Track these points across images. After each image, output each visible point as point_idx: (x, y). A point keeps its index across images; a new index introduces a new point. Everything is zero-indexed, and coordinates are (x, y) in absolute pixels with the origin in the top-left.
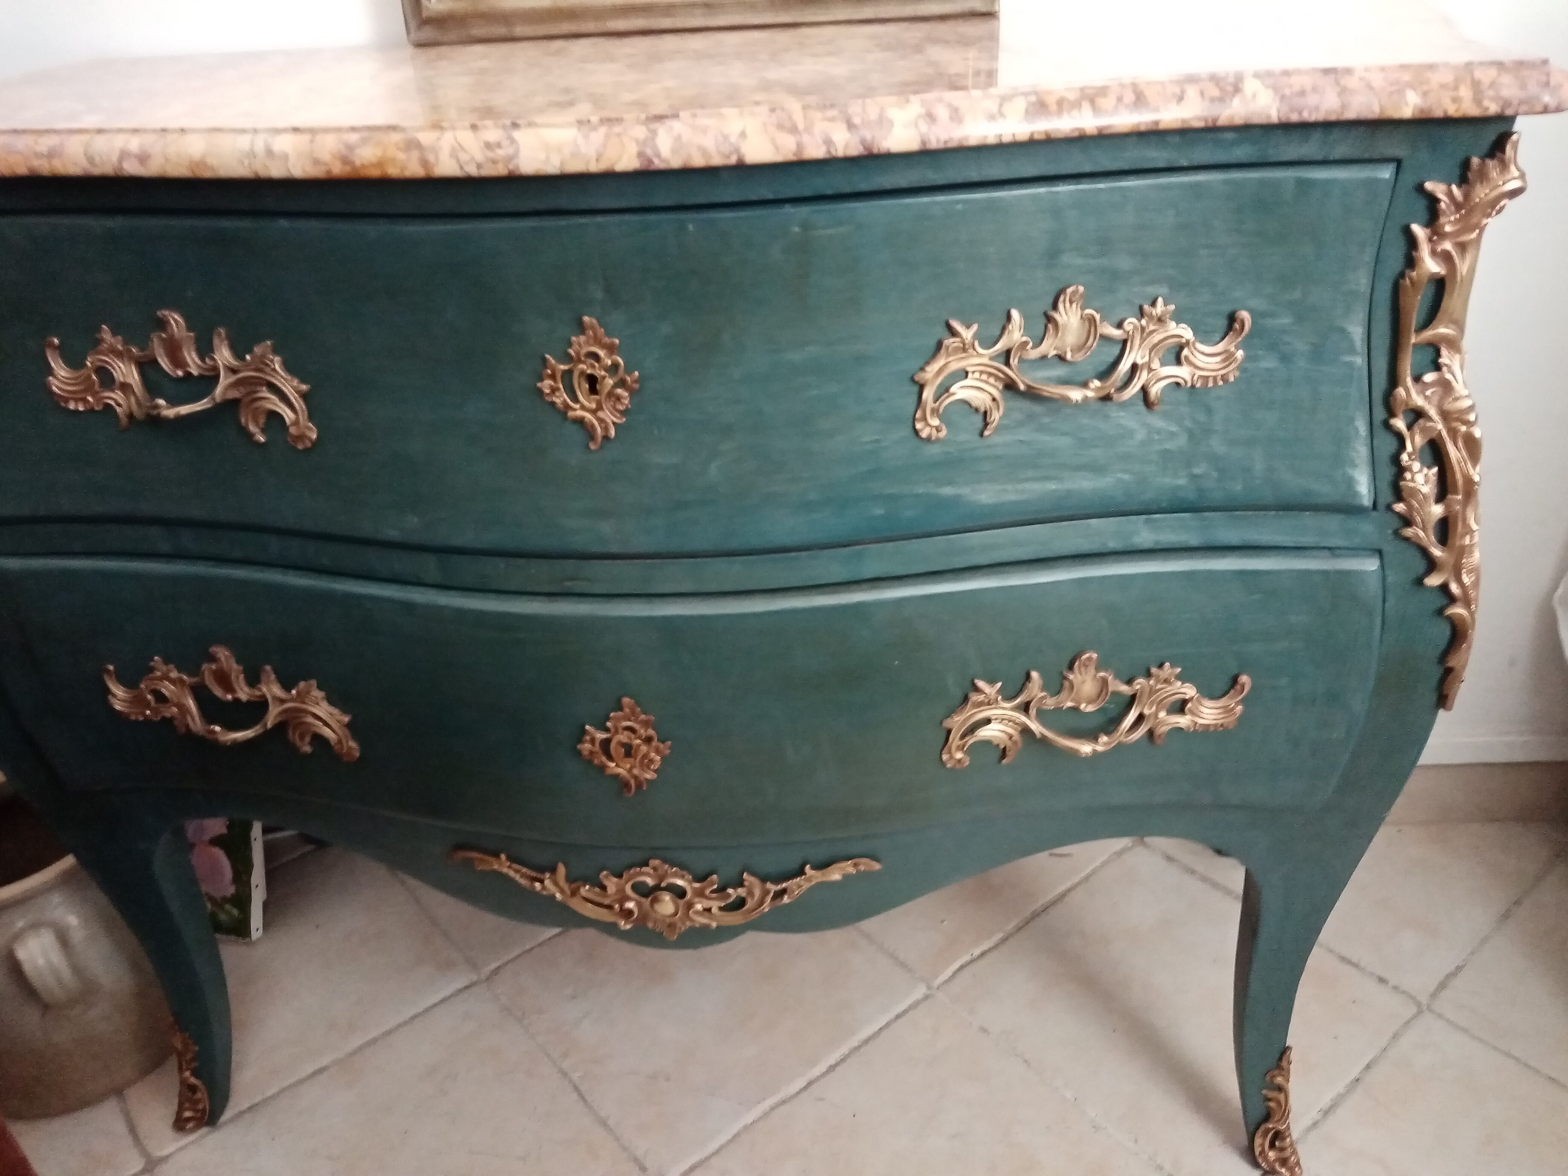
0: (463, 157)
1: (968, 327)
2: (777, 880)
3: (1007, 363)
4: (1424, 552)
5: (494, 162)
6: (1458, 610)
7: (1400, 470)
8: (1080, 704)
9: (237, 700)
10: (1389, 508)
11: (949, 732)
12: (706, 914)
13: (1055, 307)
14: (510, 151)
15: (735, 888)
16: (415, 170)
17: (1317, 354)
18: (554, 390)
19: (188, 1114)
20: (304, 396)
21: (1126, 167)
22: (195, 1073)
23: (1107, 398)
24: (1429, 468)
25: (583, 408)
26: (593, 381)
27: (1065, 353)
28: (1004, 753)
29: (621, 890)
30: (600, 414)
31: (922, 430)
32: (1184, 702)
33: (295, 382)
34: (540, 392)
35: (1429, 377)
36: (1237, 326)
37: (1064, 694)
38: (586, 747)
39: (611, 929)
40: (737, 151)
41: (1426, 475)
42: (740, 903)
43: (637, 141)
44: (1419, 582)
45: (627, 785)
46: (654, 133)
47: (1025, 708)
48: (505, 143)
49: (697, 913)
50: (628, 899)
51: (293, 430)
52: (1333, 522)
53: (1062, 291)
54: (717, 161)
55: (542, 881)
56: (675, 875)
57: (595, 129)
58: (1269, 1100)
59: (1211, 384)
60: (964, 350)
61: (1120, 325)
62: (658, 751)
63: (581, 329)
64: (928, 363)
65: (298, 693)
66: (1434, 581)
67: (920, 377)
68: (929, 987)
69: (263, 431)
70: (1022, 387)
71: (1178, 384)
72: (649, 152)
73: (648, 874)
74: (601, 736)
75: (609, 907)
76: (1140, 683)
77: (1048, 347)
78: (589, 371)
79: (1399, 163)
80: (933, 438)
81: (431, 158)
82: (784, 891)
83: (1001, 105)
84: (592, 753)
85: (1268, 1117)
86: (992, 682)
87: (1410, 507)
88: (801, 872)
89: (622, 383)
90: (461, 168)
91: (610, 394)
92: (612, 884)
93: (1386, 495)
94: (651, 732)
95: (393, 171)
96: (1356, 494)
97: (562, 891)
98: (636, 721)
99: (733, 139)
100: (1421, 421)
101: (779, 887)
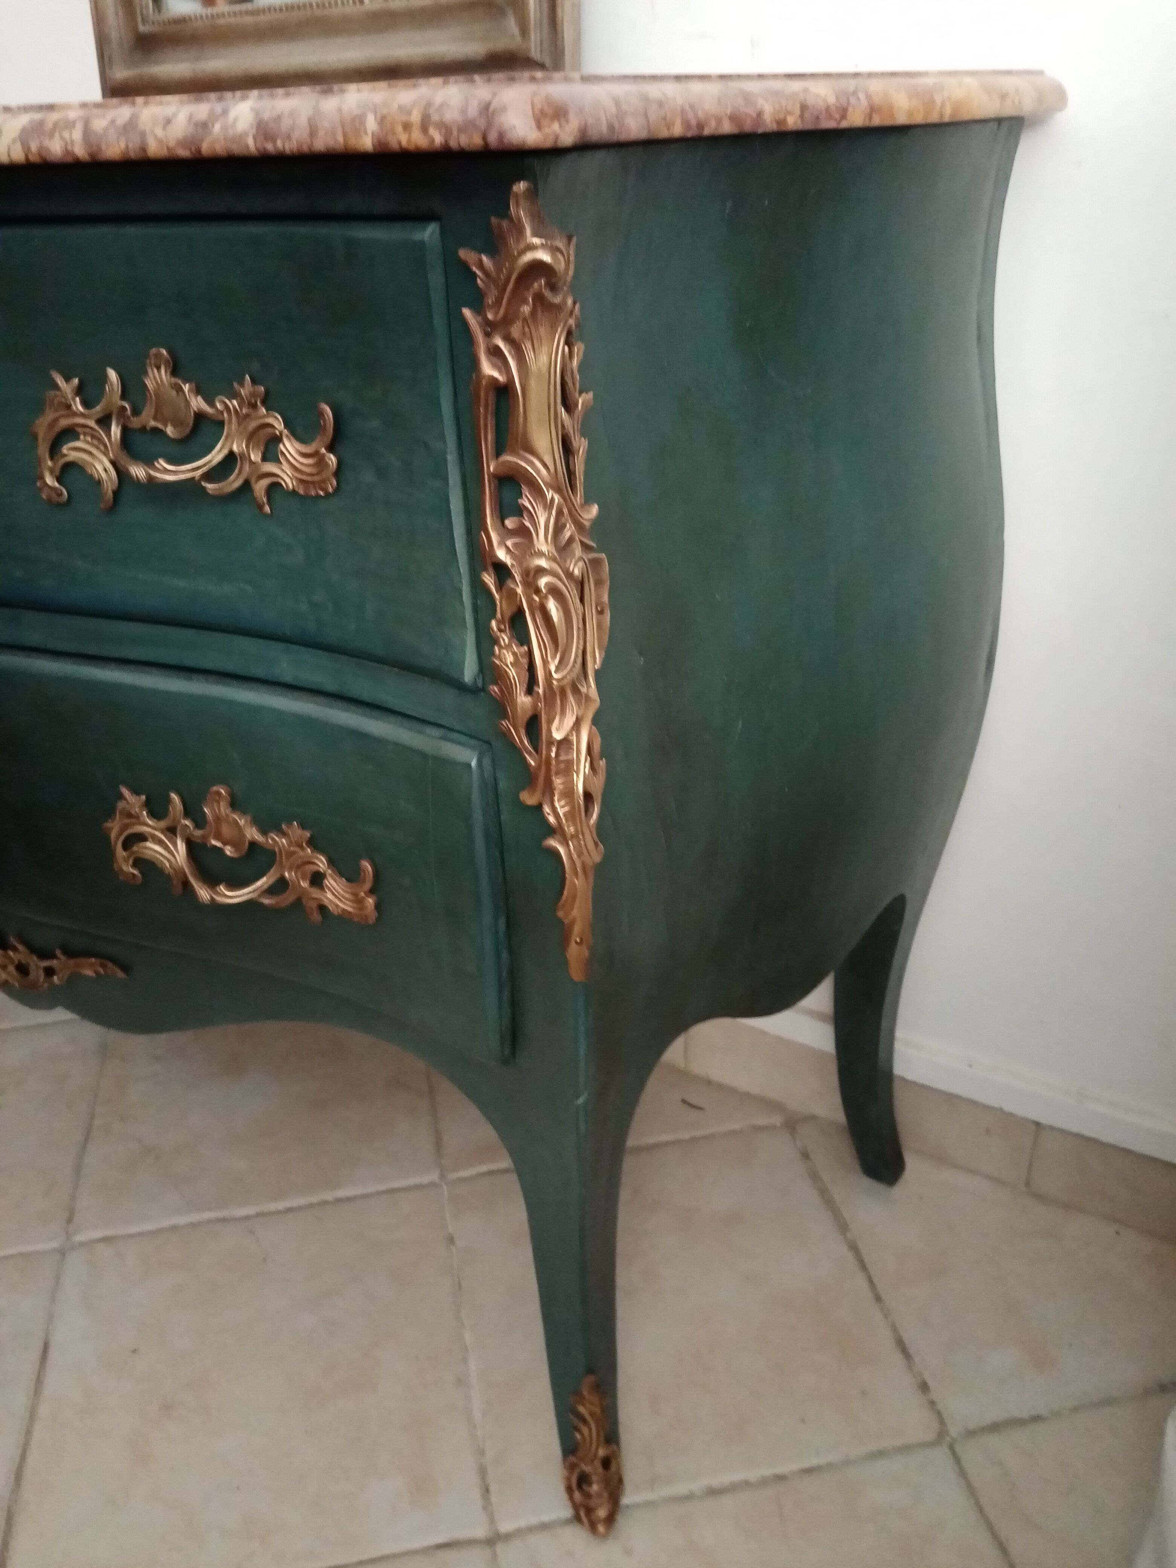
1: (67, 379)
2: (41, 956)
4: (519, 757)
6: (555, 844)
7: (490, 641)
8: (224, 846)
10: (488, 689)
11: (109, 837)
13: (143, 370)
24: (517, 645)
27: (166, 427)
28: (170, 880)
31: (42, 490)
32: (320, 876)
35: (510, 523)
36: (322, 422)
37: (208, 829)
41: (514, 654)
42: (25, 969)
44: (516, 795)
47: (173, 833)
52: (446, 697)
58: (575, 1428)
59: (313, 493)
60: (67, 406)
61: (211, 402)
64: (36, 416)
66: (529, 798)
67: (32, 429)
68: (442, 1176)
71: (280, 486)
76: (274, 837)
77: (147, 418)
79: (440, 222)
80: (54, 501)
82: (51, 970)
85: (576, 1448)
86: (136, 792)
87: (502, 692)
88: (54, 954)
100: (507, 582)
101: (45, 964)
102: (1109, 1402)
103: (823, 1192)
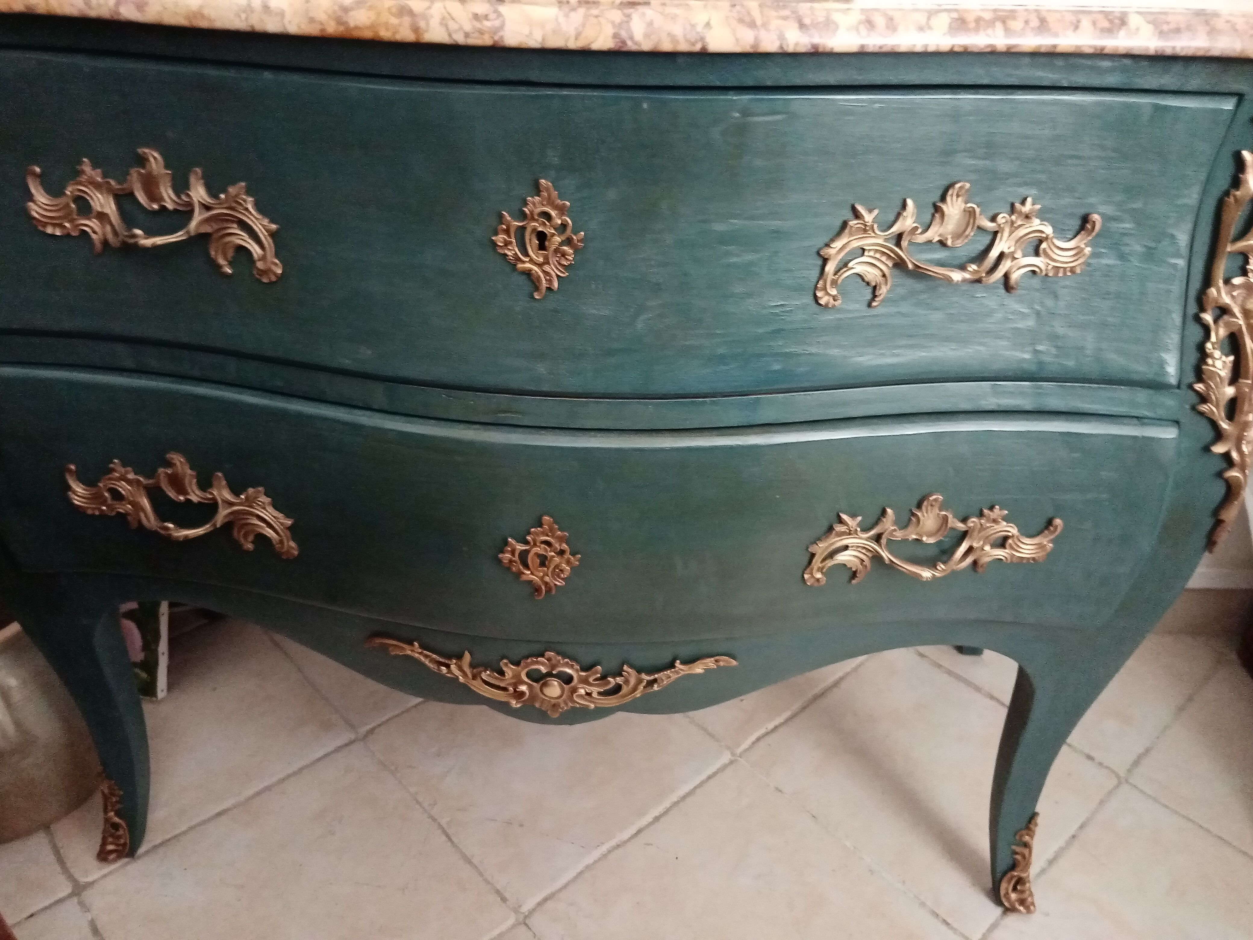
0: (453, 26)
1: (870, 211)
2: (650, 672)
3: (898, 244)
4: (1214, 425)
5: (481, 32)
6: (1234, 473)
7: (1203, 355)
8: (922, 537)
9: (188, 501)
10: (1190, 387)
11: (813, 555)
12: (587, 697)
13: (943, 199)
14: (497, 23)
15: (614, 677)
16: (406, 35)
17: (1150, 255)
18: (507, 244)
19: (110, 847)
20: (273, 235)
21: (1017, 82)
22: (117, 814)
23: (979, 281)
24: (1227, 355)
25: (532, 261)
26: (542, 237)
27: (947, 239)
28: (854, 575)
29: (517, 676)
30: (547, 268)
31: (821, 298)
32: (1006, 538)
33: (266, 222)
34: (494, 244)
35: (1237, 281)
36: (1089, 226)
37: (911, 528)
38: (506, 556)
39: (503, 707)
40: (702, 39)
41: (1224, 362)
42: (617, 689)
43: (613, 23)
44: (1207, 449)
45: (538, 590)
46: (629, 16)
47: (877, 538)
48: (492, 16)
49: (581, 696)
50: (523, 683)
51: (260, 265)
52: (1142, 396)
53: (951, 186)
54: (683, 47)
55: (448, 666)
56: (567, 665)
57: (574, 9)
58: (1017, 853)
59: (1061, 275)
60: (865, 231)
61: (993, 219)
62: (568, 562)
63: (537, 190)
64: (832, 240)
65: (247, 498)
66: (1219, 449)
67: (826, 252)
68: (733, 754)
69: (231, 264)
70: (910, 266)
71: (1034, 272)
72: (624, 34)
73: (543, 664)
74: (520, 547)
75: (505, 689)
76: (973, 521)
77: (933, 234)
78: (540, 229)
79: (1240, 97)
80: (830, 306)
81: (422, 24)
82: (655, 681)
83: (929, 19)
84: (511, 561)
85: (1014, 866)
86: (853, 516)
87: (1208, 387)
88: (672, 665)
89: (569, 242)
90: (450, 35)
91: (556, 251)
92: (509, 670)
93: (1190, 377)
94: (565, 546)
95: (385, 34)
96: (1165, 374)
97: (465, 674)
98: (553, 537)
99: (699, 29)
100: (1226, 317)
101: (652, 678)
102: (1166, 728)
103: (950, 673)
